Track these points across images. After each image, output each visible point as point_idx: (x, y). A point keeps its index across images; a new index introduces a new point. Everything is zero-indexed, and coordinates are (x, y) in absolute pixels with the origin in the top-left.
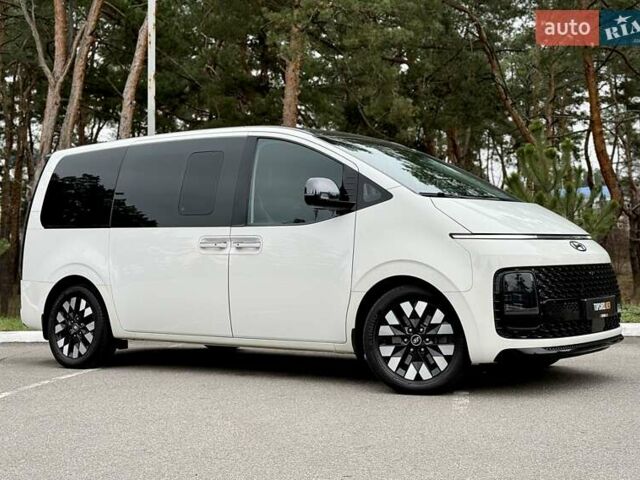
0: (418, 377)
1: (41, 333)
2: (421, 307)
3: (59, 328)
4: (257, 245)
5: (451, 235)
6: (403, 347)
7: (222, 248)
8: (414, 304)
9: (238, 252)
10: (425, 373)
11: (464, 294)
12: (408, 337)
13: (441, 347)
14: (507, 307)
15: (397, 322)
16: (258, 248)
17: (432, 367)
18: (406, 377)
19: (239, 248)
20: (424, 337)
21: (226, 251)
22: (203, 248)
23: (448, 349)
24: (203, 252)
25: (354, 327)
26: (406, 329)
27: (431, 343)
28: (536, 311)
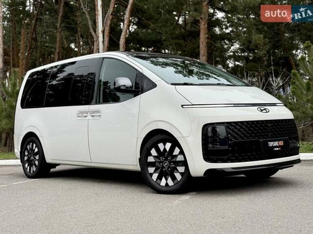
0: (167, 184)
1: (20, 160)
2: (168, 146)
3: (26, 158)
4: (99, 114)
5: (182, 106)
6: (160, 168)
7: (86, 116)
8: (165, 145)
9: (92, 118)
10: (170, 182)
11: (187, 139)
12: (162, 162)
13: (178, 168)
14: (210, 145)
15: (156, 154)
16: (100, 116)
17: (174, 178)
18: (161, 184)
19: (93, 116)
20: (170, 162)
21: (87, 118)
22: (78, 116)
23: (181, 169)
24: (79, 118)
25: (139, 157)
26: (161, 158)
27: (174, 166)
28: (226, 147)
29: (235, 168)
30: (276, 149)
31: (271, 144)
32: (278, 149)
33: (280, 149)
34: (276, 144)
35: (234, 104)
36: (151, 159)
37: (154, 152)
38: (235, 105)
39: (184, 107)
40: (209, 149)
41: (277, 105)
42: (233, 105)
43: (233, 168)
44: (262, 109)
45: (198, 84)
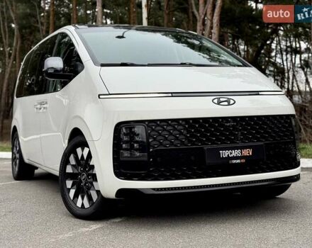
29: (158, 189)
30: (234, 161)
31: (225, 154)
32: (238, 161)
33: (243, 161)
34: (236, 153)
35: (172, 93)
36: (69, 169)
37: (72, 160)
38: (174, 95)
39: (101, 97)
40: (121, 159)
41: (260, 93)
42: (170, 95)
43: (154, 189)
44: (221, 100)
45: (146, 64)
